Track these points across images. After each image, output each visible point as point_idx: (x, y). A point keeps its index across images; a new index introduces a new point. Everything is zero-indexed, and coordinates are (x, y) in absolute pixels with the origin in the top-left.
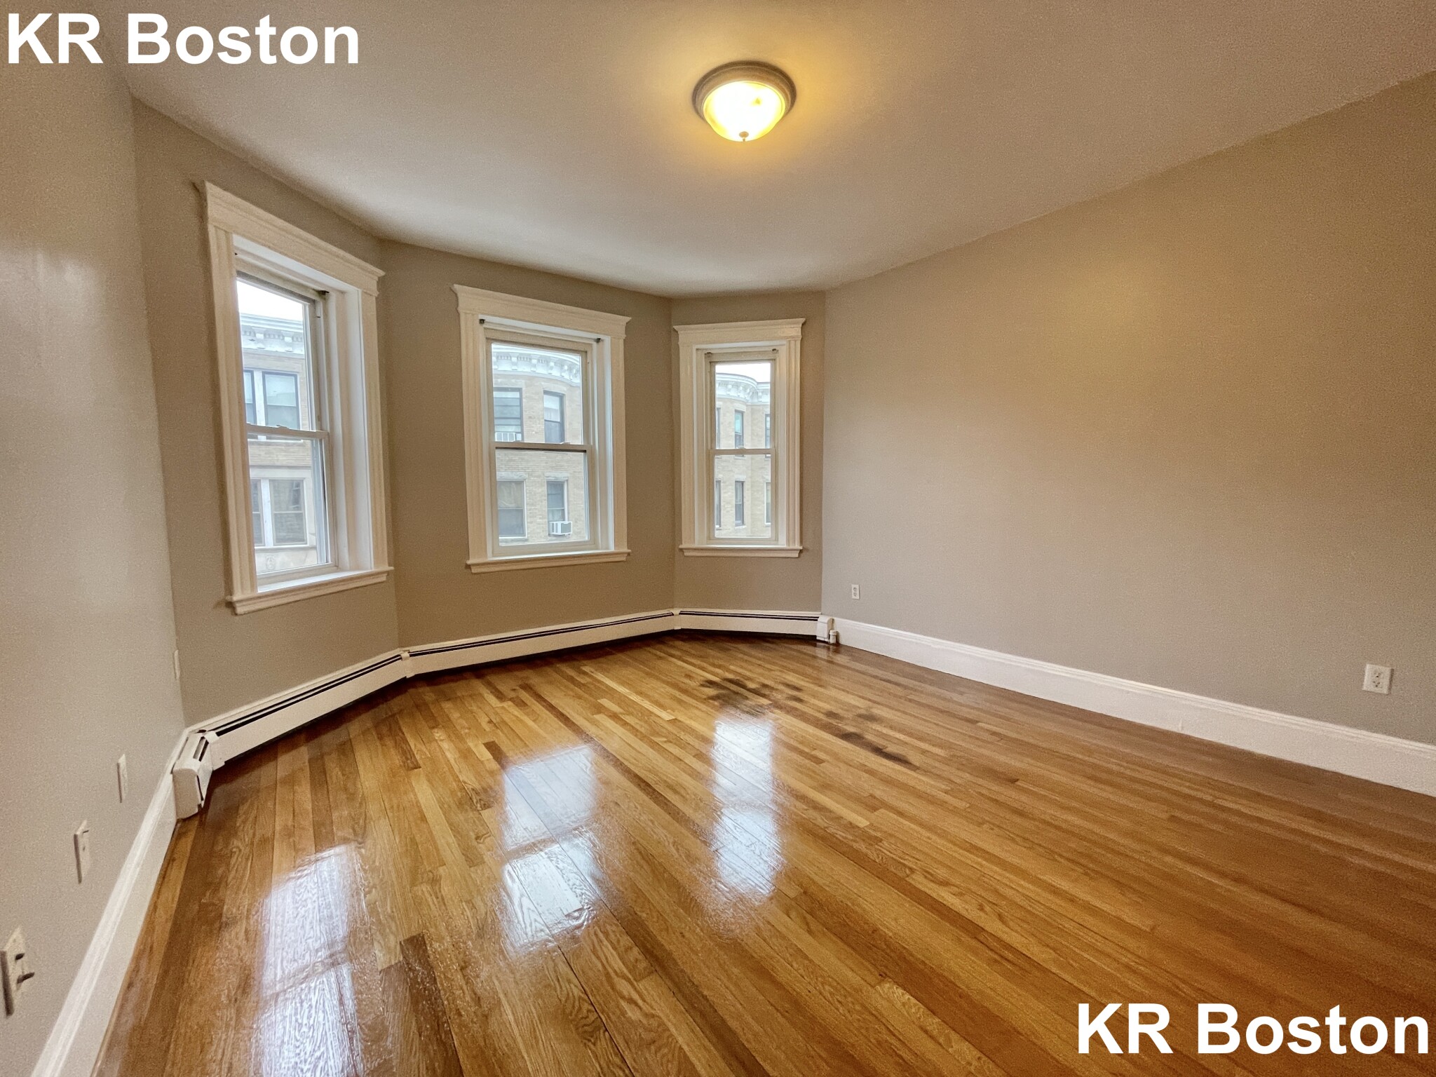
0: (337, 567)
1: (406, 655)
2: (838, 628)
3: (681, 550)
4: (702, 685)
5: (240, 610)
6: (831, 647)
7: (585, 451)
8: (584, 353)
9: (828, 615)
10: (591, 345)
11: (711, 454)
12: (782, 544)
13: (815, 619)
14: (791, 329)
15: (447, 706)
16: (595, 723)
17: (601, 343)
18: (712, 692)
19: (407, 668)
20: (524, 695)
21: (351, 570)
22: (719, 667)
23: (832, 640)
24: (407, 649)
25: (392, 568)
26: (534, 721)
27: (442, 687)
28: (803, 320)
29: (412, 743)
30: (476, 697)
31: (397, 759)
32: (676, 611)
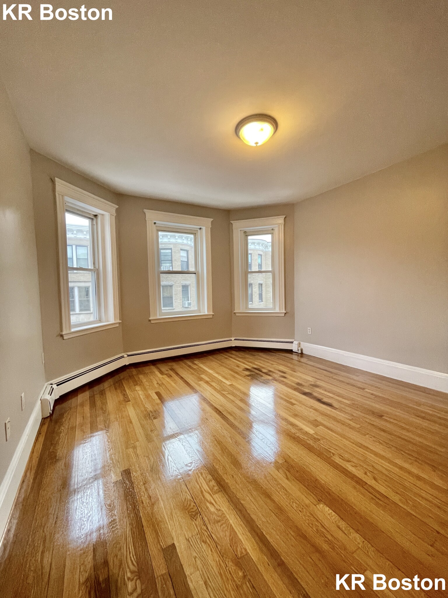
0: (100, 321)
1: (125, 356)
2: (302, 347)
3: (235, 313)
4: (244, 370)
5: (65, 338)
6: (299, 355)
7: (195, 273)
8: (195, 234)
9: (297, 341)
10: (198, 230)
11: (246, 273)
12: (277, 310)
13: (292, 343)
14: (280, 220)
15: (141, 376)
16: (199, 385)
17: (201, 230)
18: (247, 373)
19: (126, 361)
20: (171, 373)
21: (105, 322)
22: (251, 362)
23: (300, 352)
24: (126, 353)
25: (121, 321)
26: (175, 383)
27: (139, 369)
28: (284, 216)
29: (127, 391)
30: (152, 373)
31: (121, 398)
32: (233, 339)
